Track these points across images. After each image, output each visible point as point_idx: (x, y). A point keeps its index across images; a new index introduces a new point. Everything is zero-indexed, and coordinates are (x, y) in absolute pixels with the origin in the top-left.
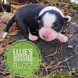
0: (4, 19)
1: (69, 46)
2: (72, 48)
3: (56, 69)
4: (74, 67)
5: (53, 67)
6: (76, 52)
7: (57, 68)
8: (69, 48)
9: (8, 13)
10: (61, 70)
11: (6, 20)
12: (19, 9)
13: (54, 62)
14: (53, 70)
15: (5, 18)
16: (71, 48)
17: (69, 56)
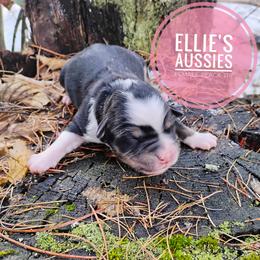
0: (15, 92)
1: (208, 166)
2: (215, 172)
3: (173, 224)
4: (224, 219)
5: (164, 217)
6: (227, 181)
7: (177, 220)
8: (207, 170)
9: (27, 79)
10: (189, 225)
11: (21, 94)
12: (60, 69)
13: (166, 205)
14: (166, 225)
15: (19, 88)
16: (213, 172)
17: (210, 191)
